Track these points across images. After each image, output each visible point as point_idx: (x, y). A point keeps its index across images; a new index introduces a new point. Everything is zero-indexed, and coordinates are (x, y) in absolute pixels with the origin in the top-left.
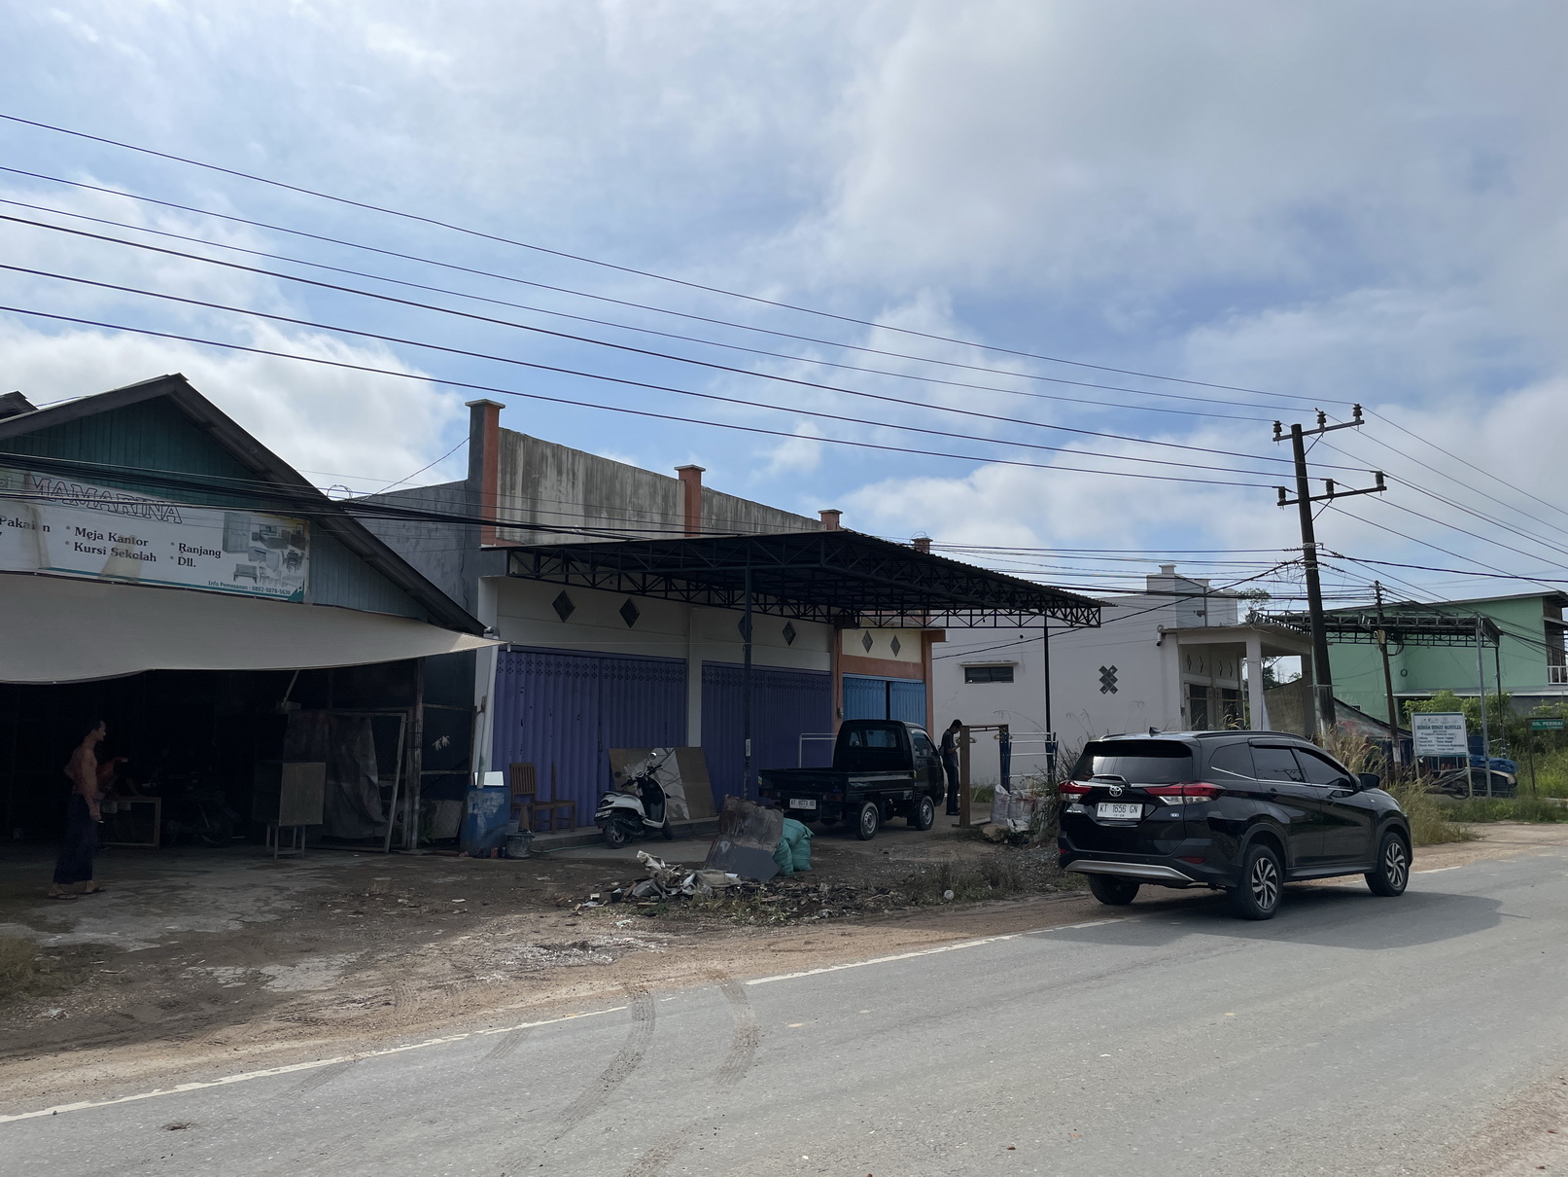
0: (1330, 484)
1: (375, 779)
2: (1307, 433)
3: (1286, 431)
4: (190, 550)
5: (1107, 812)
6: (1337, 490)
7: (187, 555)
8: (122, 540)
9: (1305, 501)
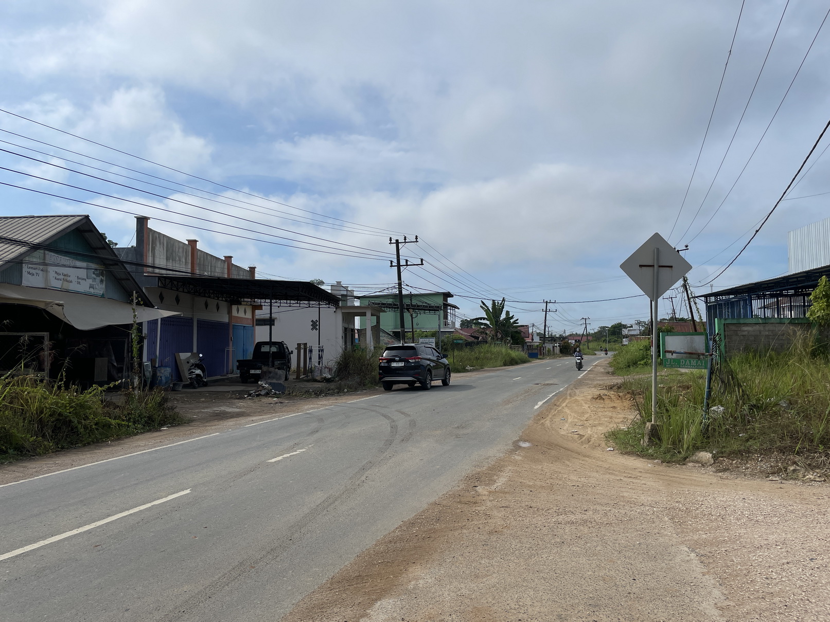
0: (407, 261)
1: (115, 364)
2: (400, 243)
3: (393, 241)
4: (80, 279)
5: (394, 364)
6: (409, 263)
7: (79, 280)
8: (65, 275)
9: (399, 266)
